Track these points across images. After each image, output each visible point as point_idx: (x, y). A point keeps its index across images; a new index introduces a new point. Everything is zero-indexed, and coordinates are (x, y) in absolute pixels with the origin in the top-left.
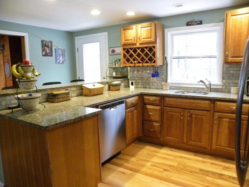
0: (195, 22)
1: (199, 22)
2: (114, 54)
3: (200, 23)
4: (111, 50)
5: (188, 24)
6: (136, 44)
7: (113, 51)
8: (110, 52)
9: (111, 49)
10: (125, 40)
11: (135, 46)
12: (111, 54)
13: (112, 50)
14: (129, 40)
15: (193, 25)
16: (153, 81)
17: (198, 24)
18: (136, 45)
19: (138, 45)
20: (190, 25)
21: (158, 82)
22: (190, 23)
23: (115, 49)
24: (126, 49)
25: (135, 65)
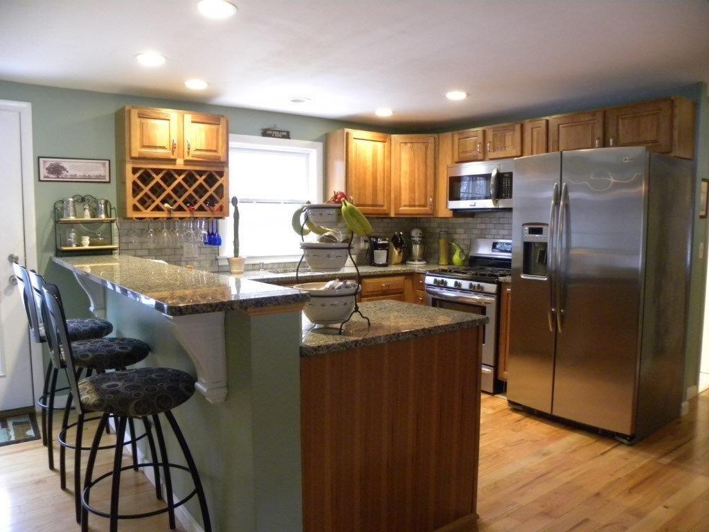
0: (279, 131)
1: (285, 134)
2: (58, 177)
3: (287, 136)
4: (45, 164)
5: (265, 133)
6: (175, 160)
7: (56, 170)
8: (43, 172)
9: (45, 162)
10: (144, 147)
11: (171, 164)
12: (47, 177)
13: (51, 165)
14: (156, 147)
15: (274, 137)
16: (190, 256)
17: (284, 137)
18: (175, 164)
19: (180, 164)
20: (270, 136)
21: (203, 257)
22: (270, 132)
23: (65, 164)
24: (140, 169)
25: (172, 216)
